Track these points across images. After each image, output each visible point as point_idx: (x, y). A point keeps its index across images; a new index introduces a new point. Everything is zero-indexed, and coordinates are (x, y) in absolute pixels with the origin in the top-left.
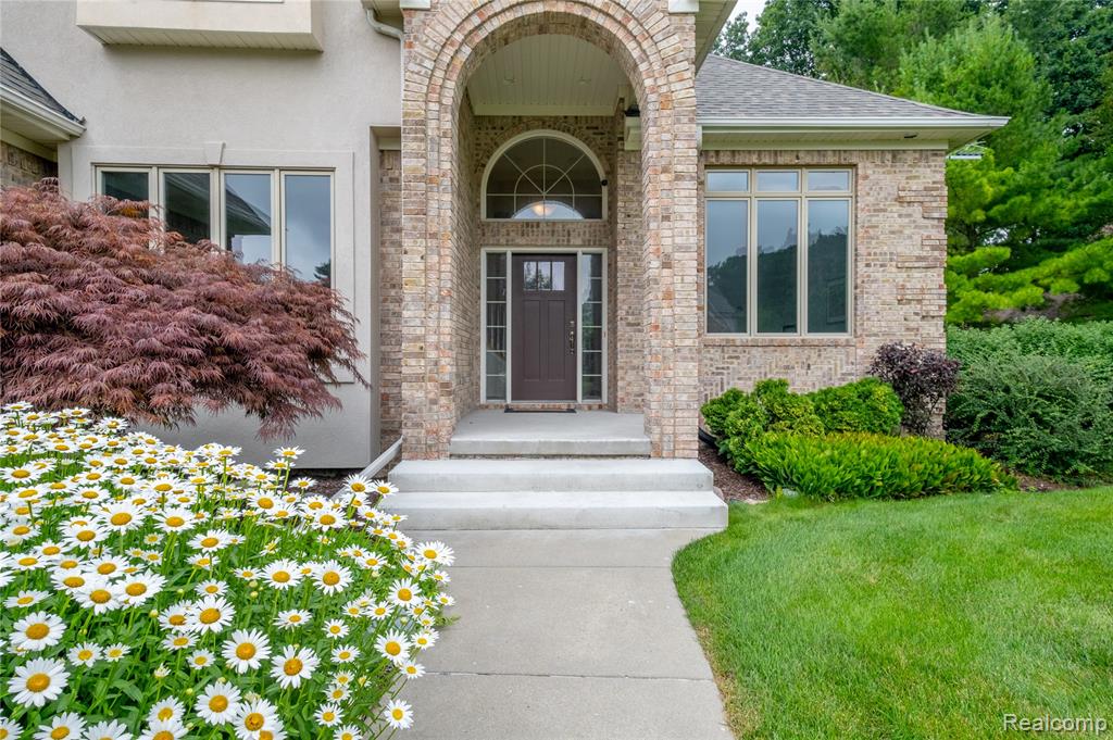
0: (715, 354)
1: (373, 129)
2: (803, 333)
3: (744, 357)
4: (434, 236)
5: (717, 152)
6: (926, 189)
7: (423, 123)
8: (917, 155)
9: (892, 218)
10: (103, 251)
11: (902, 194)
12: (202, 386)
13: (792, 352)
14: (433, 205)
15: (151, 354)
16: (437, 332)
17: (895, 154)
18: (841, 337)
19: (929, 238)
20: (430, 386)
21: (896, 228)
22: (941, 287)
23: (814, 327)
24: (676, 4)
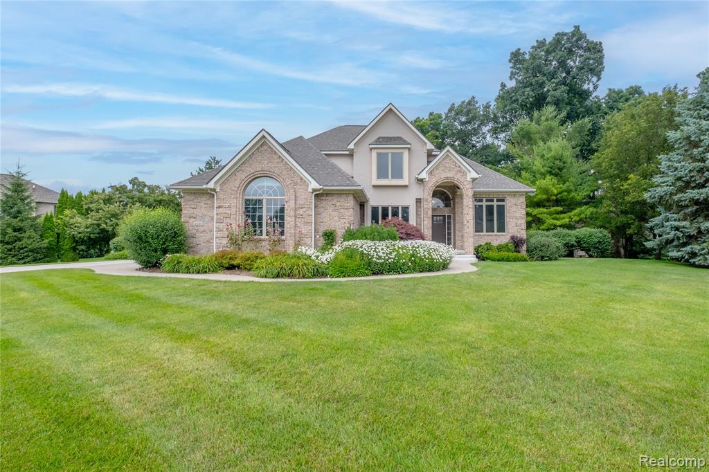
0: (477, 237)
1: (417, 199)
2: (496, 233)
5: (477, 195)
6: (521, 203)
8: (519, 196)
9: (514, 208)
11: (516, 203)
13: (493, 237)
17: (514, 195)
18: (504, 233)
19: (522, 213)
21: (515, 210)
22: (525, 222)
23: (498, 231)
24: (469, 179)
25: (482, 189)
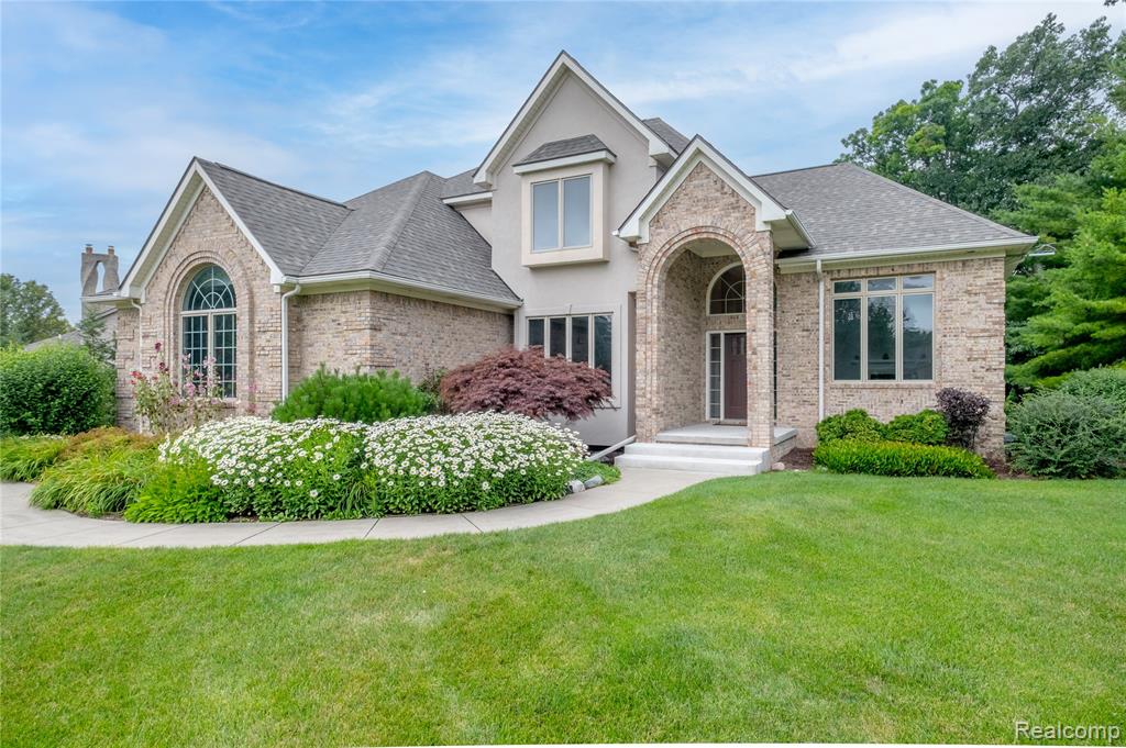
0: (837, 393)
1: (629, 294)
2: (900, 380)
3: (857, 396)
4: (649, 343)
5: (839, 271)
6: (988, 284)
7: (645, 293)
8: (982, 262)
9: (963, 304)
10: (527, 368)
11: (970, 288)
12: (551, 409)
13: (890, 393)
14: (649, 329)
15: (538, 400)
16: (651, 385)
17: (964, 263)
18: (926, 383)
19: (991, 317)
20: (648, 410)
21: (966, 310)
22: (1001, 349)
23: (907, 376)
24: (759, 226)
25: (850, 253)
